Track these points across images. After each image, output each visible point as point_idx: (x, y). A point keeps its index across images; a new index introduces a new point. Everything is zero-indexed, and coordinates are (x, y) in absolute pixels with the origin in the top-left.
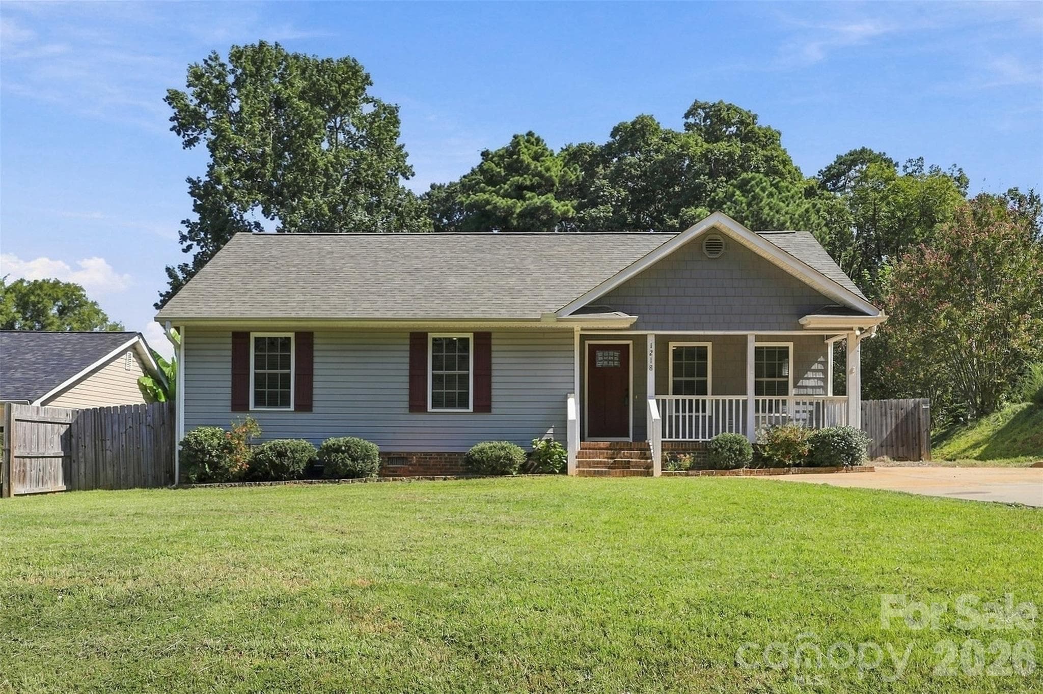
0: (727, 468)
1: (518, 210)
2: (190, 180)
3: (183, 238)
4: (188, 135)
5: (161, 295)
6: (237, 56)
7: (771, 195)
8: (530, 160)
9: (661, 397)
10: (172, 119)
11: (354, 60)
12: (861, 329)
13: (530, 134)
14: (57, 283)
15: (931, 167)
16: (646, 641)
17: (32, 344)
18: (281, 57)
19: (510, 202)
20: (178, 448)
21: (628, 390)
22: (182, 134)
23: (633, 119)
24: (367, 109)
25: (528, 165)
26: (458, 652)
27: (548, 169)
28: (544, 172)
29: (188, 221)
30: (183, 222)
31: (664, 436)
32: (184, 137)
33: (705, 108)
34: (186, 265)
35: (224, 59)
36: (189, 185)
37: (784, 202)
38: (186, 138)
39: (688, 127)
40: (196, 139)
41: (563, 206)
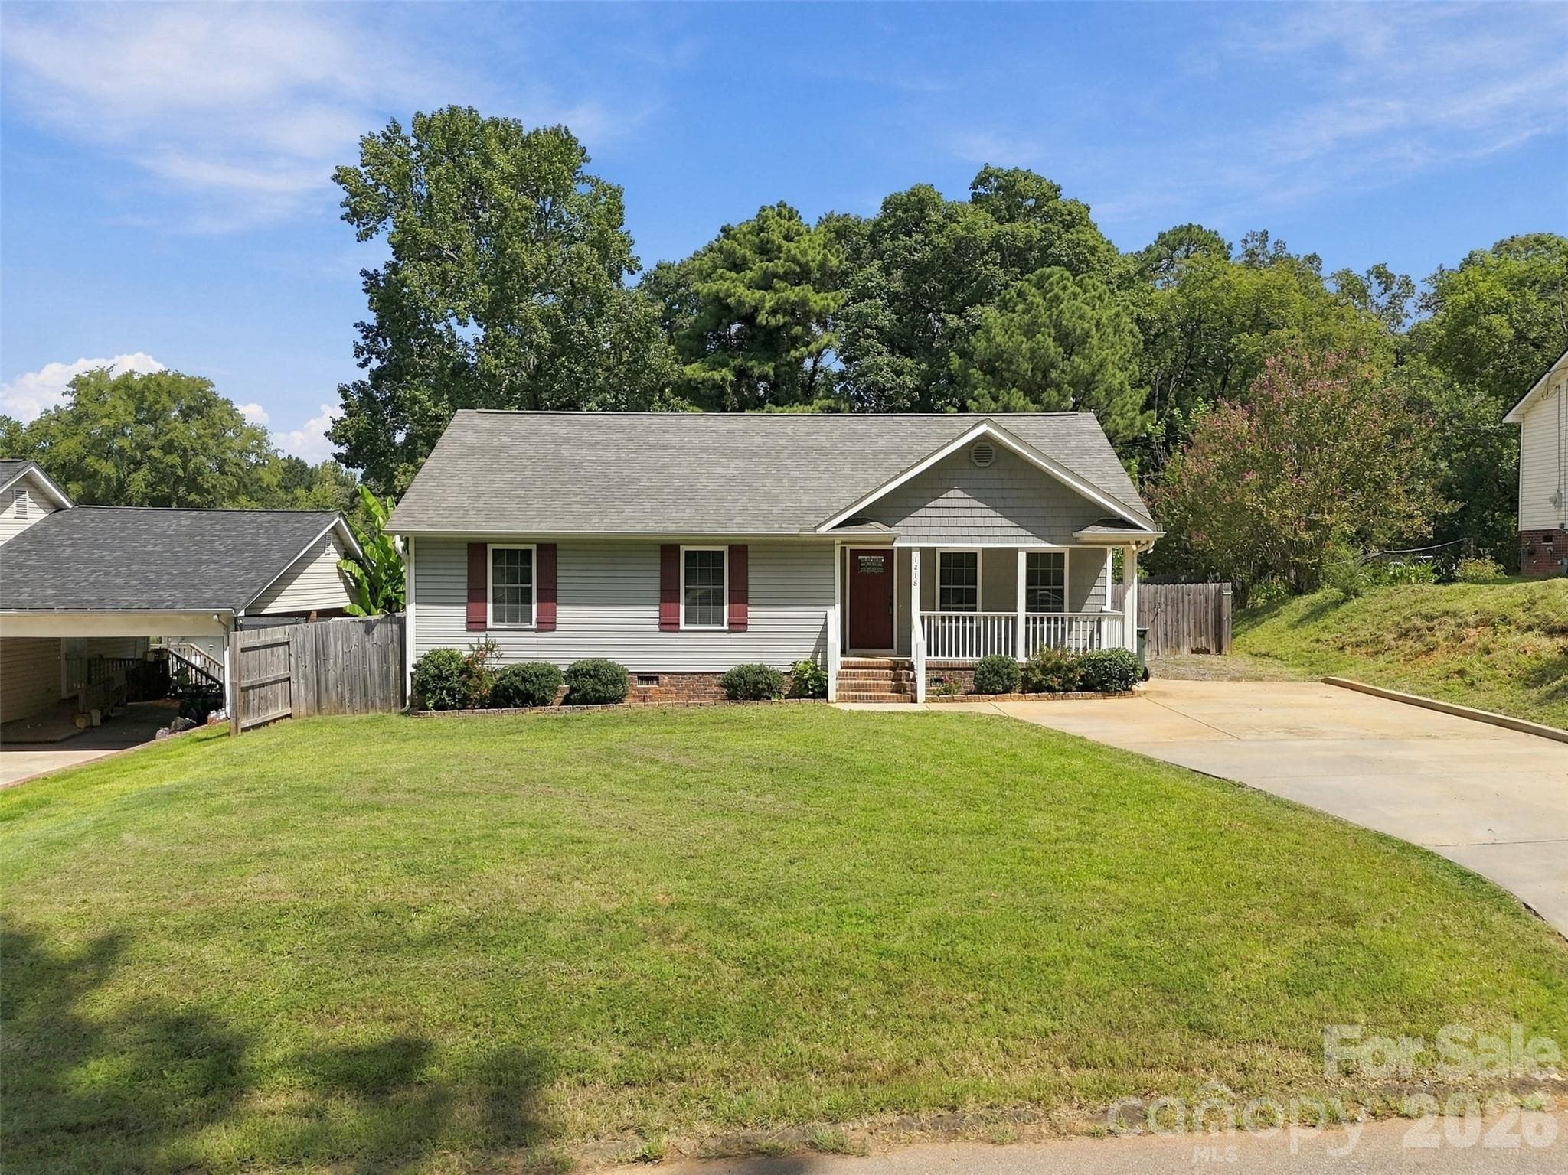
0: (994, 693)
1: (768, 305)
2: (364, 273)
3: (359, 350)
4: (364, 225)
5: (334, 422)
6: (424, 127)
7: (1075, 296)
8: (781, 240)
9: (926, 613)
10: (343, 205)
11: (567, 131)
12: (1138, 543)
13: (782, 205)
14: (178, 376)
15: (1277, 243)
16: (889, 964)
17: (218, 527)
18: (478, 127)
19: (758, 293)
20: (409, 669)
21: (892, 597)
22: (356, 223)
23: (908, 189)
24: (584, 189)
25: (780, 247)
26: (748, 973)
27: (804, 253)
28: (799, 256)
29: (362, 324)
30: (356, 325)
31: (929, 654)
32: (358, 226)
33: (998, 177)
34: (363, 383)
35: (407, 130)
36: (364, 279)
37: (1088, 304)
38: (362, 228)
39: (976, 199)
40: (375, 229)
41: (822, 299)
